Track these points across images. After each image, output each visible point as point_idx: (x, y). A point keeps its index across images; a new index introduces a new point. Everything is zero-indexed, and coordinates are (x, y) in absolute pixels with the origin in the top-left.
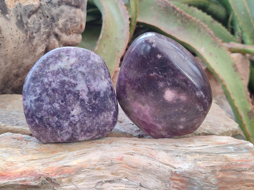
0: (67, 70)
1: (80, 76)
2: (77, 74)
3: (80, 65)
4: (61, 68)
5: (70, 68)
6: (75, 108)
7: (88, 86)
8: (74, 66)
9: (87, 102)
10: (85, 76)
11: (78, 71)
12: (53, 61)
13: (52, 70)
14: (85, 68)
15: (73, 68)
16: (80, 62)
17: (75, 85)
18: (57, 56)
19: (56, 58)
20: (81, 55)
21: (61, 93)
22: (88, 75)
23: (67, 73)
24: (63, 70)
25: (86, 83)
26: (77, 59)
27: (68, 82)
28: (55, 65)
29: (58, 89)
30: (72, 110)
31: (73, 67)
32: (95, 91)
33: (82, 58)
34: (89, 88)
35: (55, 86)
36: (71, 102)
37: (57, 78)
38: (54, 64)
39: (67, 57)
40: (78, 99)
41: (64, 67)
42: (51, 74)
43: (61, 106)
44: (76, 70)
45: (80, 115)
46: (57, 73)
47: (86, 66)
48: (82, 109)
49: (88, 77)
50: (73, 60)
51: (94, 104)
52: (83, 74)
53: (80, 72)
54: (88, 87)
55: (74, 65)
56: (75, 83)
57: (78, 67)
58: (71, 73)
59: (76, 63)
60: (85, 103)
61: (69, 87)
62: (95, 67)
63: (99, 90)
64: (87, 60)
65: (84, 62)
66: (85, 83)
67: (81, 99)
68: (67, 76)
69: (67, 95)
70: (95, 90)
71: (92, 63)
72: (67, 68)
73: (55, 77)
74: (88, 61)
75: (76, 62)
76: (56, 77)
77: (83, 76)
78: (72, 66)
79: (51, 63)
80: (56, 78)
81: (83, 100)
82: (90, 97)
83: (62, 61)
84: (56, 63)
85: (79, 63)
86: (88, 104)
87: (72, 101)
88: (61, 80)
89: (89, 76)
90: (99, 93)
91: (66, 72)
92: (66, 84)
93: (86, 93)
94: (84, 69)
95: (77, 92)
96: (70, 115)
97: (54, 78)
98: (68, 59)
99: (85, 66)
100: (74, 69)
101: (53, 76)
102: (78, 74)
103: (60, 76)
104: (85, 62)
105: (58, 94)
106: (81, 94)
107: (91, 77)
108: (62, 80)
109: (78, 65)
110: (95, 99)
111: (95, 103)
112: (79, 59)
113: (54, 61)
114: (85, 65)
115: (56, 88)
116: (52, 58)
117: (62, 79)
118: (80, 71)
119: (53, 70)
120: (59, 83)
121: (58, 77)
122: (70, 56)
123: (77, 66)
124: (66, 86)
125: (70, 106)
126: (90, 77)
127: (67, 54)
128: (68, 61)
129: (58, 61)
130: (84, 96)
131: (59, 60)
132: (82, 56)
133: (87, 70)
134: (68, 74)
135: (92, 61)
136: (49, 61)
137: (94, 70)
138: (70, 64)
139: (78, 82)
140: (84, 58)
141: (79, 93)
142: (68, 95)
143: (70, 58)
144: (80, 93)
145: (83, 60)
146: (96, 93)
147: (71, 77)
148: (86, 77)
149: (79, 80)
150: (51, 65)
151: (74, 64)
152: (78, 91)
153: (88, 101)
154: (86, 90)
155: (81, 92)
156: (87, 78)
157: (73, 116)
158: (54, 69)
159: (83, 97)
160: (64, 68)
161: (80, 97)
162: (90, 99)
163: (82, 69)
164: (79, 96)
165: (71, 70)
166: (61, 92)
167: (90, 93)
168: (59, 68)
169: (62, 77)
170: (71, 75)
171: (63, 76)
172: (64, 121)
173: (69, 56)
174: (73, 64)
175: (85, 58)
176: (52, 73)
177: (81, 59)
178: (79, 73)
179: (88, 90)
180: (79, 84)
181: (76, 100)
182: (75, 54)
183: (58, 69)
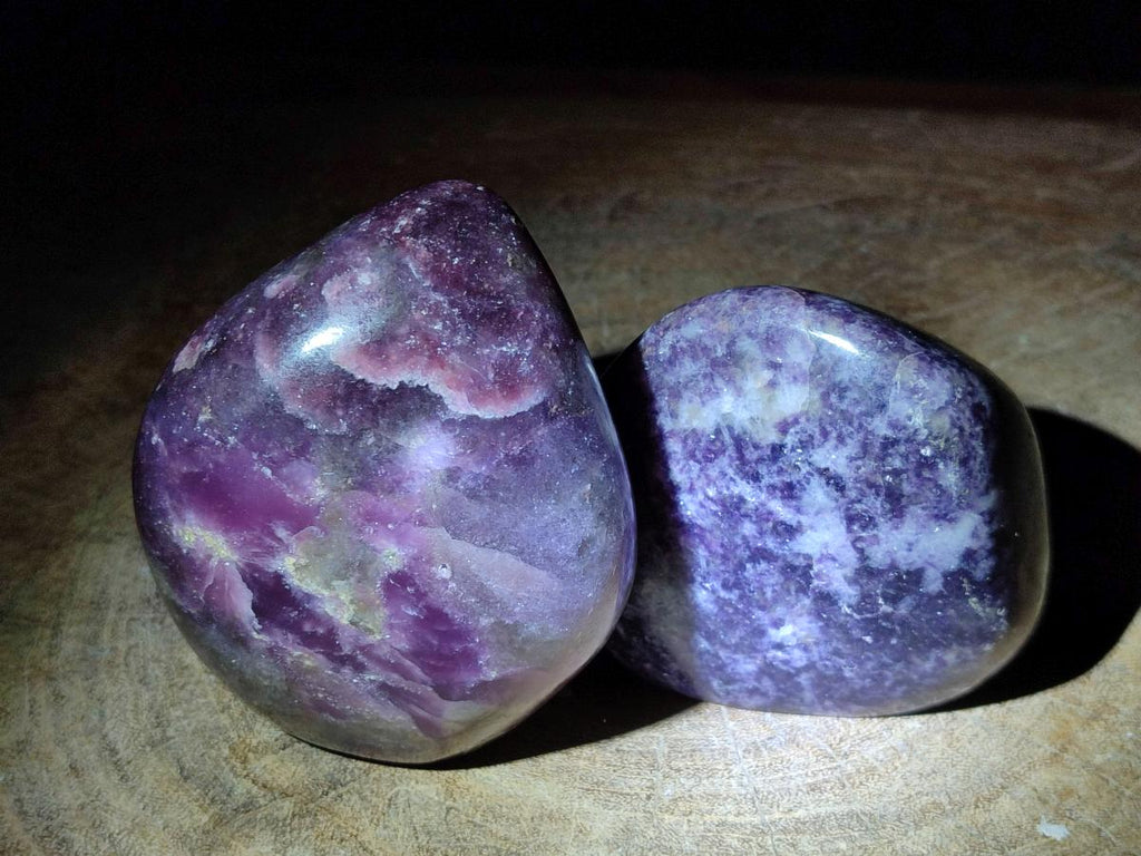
0: (756, 447)
1: (818, 494)
2: (803, 483)
3: (825, 434)
4: (730, 428)
5: (773, 437)
6: (788, 618)
7: (859, 545)
8: (792, 430)
9: (849, 606)
10: (843, 496)
11: (810, 464)
12: (700, 377)
13: (686, 426)
14: (852, 459)
15: (789, 446)
16: (827, 415)
17: (791, 531)
18: (720, 351)
19: (715, 363)
20: (838, 379)
21: (720, 551)
22: (863, 495)
23: (760, 460)
24: (739, 443)
25: (849, 530)
26: (816, 396)
27: (757, 509)
28: (703, 403)
29: (711, 532)
30: (778, 624)
31: (790, 440)
32: (893, 567)
33: (841, 398)
34: (861, 551)
35: (695, 514)
36: (769, 594)
37: (707, 476)
38: (701, 396)
39: (767, 375)
40: (803, 590)
41: (747, 424)
42: (680, 445)
43: (719, 601)
44: (803, 462)
45: (815, 649)
46: (710, 451)
47: (858, 444)
48: (821, 627)
49: (859, 501)
50: (795, 399)
51: (887, 617)
52: (836, 483)
53: (823, 472)
54: (855, 547)
55: (798, 428)
56: (794, 524)
57: (816, 442)
58: (775, 468)
59: (808, 420)
60: (840, 608)
61: (762, 533)
62: (905, 457)
63: (919, 564)
64: (867, 414)
65: (850, 424)
66: (843, 528)
67: (821, 593)
68: (756, 478)
69: (748, 566)
70: (893, 561)
71: (890, 433)
72: (758, 432)
73: (698, 466)
74: (869, 419)
75: (807, 412)
76: (701, 470)
77: (837, 494)
78: (784, 428)
79: (686, 387)
80: (703, 476)
81: (826, 600)
82: (866, 588)
83: (739, 392)
84: (708, 391)
85: (821, 419)
86: (856, 616)
87: (774, 591)
88: (725, 492)
89: (865, 500)
90: (916, 576)
91: (751, 455)
92: (746, 516)
93: (849, 572)
94: (843, 461)
95: (800, 562)
96: (765, 640)
97: (694, 475)
98: (772, 384)
99: (852, 448)
100: (793, 450)
101: (691, 462)
102: (808, 483)
103: (724, 474)
104: (856, 424)
105: (706, 554)
106: (820, 571)
107: (878, 504)
108: (732, 497)
109: (817, 435)
110: (893, 600)
111: (893, 613)
112: (825, 396)
113: (705, 376)
114: (848, 441)
115: (699, 522)
116: (694, 358)
117: (728, 489)
118: (823, 466)
119: (694, 431)
120: (714, 508)
121: (713, 472)
122: (783, 369)
123: (811, 437)
124: (748, 528)
125: (763, 608)
126: (875, 504)
127: (768, 355)
128: (770, 400)
129: (719, 382)
130: (837, 579)
131: (730, 381)
132: (843, 386)
133: (859, 468)
134: (763, 470)
135: (893, 425)
136: (678, 368)
137: (896, 473)
138: (777, 419)
139: (804, 519)
140: (853, 395)
141: (810, 566)
142: (754, 567)
143: (782, 379)
144: (816, 568)
145: (843, 406)
146: (899, 578)
147: (771, 488)
148: (853, 502)
149: (812, 511)
150: (686, 395)
151: (796, 421)
152: (808, 557)
153: (853, 601)
154: (851, 557)
155: (822, 566)
156: (857, 506)
157: (780, 646)
158: (696, 424)
159: (827, 585)
160: (745, 433)
161: (816, 582)
162: (866, 598)
163: (833, 457)
164: (808, 579)
165: (777, 450)
166: (722, 546)
167: (866, 572)
168: (723, 424)
169: (732, 479)
170: (776, 480)
171: (737, 478)
172: (738, 657)
173: (775, 366)
174: (790, 420)
175: (857, 402)
176: (685, 441)
177: (834, 398)
178: (816, 476)
179: (859, 559)
180: (812, 527)
181: (793, 593)
182: (807, 366)
183: (718, 432)
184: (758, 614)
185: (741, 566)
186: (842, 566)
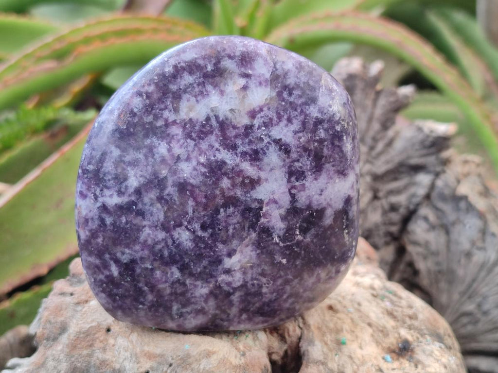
0: (234, 127)
1: (273, 157)
2: (265, 149)
3: (280, 117)
4: (217, 117)
5: (246, 121)
6: (239, 249)
7: (293, 192)
8: (259, 116)
9: (279, 237)
10: (288, 157)
11: (270, 137)
12: (195, 85)
13: (185, 117)
14: (295, 132)
15: (257, 126)
16: (282, 105)
17: (254, 183)
18: (210, 68)
19: (206, 76)
20: (288, 83)
21: (204, 200)
22: (301, 156)
23: (236, 137)
24: (223, 125)
25: (289, 181)
26: (274, 94)
27: (233, 168)
28: (197, 101)
29: (198, 187)
30: (230, 255)
31: (257, 122)
32: (309, 207)
33: (290, 94)
34: (293, 196)
35: (189, 176)
36: (231, 231)
37: (200, 149)
38: (196, 96)
39: (242, 82)
40: (253, 226)
41: (230, 115)
42: (181, 130)
43: (197, 239)
44: (265, 135)
45: (250, 272)
46: (202, 132)
47: (300, 123)
48: (258, 254)
49: (298, 161)
50: (260, 96)
51: (298, 244)
52: (285, 149)
53: (278, 142)
54: (291, 194)
55: (262, 114)
56: (256, 177)
57: (274, 122)
58: (247, 140)
59: (269, 109)
60: (273, 239)
61: (234, 185)
62: (326, 130)
63: (324, 204)
64: (306, 104)
65: (296, 110)
66: (285, 180)
67: (264, 228)
68: (233, 148)
69: (222, 210)
70: (310, 203)
71: (319, 116)
72: (236, 118)
73: (192, 143)
74: (307, 107)
75: (268, 104)
76: (195, 145)
77: (284, 156)
78: (253, 114)
79: (185, 91)
80: (196, 149)
81: (267, 231)
82: (291, 223)
83: (222, 93)
84: (201, 93)
85: (277, 108)
86: (281, 244)
87: (235, 228)
88: (212, 158)
89: (301, 160)
90: (321, 212)
91: (231, 133)
92: (225, 174)
93: (283, 211)
94: (290, 134)
95: (255, 205)
96: (220, 267)
97: (190, 149)
98: (245, 88)
99: (296, 125)
100: (259, 128)
101: (189, 140)
102: (268, 149)
103: (211, 146)
104: (299, 111)
105: (194, 204)
106: (267, 211)
107: (308, 163)
108: (217, 161)
109: (275, 118)
110: (304, 231)
111: (302, 241)
112: (280, 94)
113: (199, 85)
114: (294, 121)
115: (192, 181)
116: (191, 73)
117: (215, 156)
118: (278, 138)
119: (191, 120)
120: (204, 170)
121: (204, 145)
122: (253, 78)
123: (271, 119)
124: (225, 183)
125: (224, 242)
126: (306, 163)
127: (243, 69)
128: (244, 97)
129: (209, 88)
130: (275, 219)
131: (215, 86)
132: (291, 87)
133: (300, 138)
134: (239, 142)
135: (320, 111)
136: (179, 80)
137: (321, 141)
138: (248, 109)
139: (263, 175)
140: (296, 92)
141: (261, 208)
142: (225, 211)
143: (252, 84)
144: (264, 209)
145: (292, 99)
146: (311, 215)
147: (244, 154)
148: (294, 161)
149: (268, 168)
150: (185, 97)
151: (261, 110)
152: (261, 202)
153: (281, 233)
154: (286, 200)
155: (268, 208)
156: (296, 164)
157: (228, 272)
158: (192, 115)
159: (268, 222)
160: (227, 119)
161: (262, 220)
162: (289, 230)
163: (284, 132)
164: (258, 217)
165: (249, 129)
166: (206, 197)
167: (294, 211)
168: (211, 114)
169: (217, 150)
170: (247, 148)
171: (221, 148)
172: (199, 283)
173: (247, 76)
174: (257, 109)
175: (300, 97)
176: (184, 127)
177: (285, 94)
178: (273, 145)
179: (291, 202)
180: (266, 180)
181: (246, 229)
182: (268, 76)
183: (208, 119)
184: (220, 246)
185: (217, 212)
186: (280, 207)
